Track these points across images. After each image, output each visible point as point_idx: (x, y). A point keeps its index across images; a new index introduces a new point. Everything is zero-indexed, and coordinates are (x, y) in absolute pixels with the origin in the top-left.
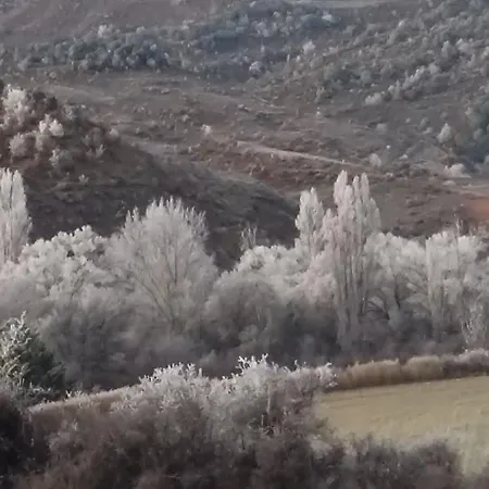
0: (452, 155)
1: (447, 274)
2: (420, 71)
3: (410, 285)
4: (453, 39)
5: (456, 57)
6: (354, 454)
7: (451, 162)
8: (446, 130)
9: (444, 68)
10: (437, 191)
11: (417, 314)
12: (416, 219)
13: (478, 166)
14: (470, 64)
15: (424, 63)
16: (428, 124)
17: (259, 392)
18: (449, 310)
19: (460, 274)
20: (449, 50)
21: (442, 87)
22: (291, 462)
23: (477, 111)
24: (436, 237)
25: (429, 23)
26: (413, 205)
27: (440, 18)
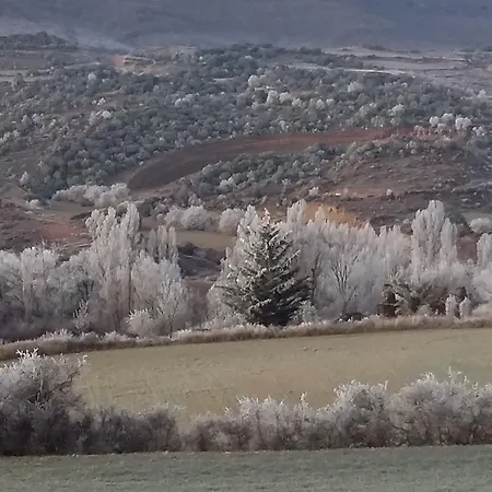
0: (30, 194)
1: (35, 276)
2: (7, 135)
3: (9, 284)
4: (30, 114)
5: (32, 126)
6: (100, 420)
7: (30, 199)
8: (25, 176)
9: (23, 134)
10: (22, 219)
11: (14, 303)
12: (7, 238)
13: (48, 201)
14: (41, 131)
15: (11, 130)
16: (13, 171)
17: (35, 376)
18: (36, 300)
19: (44, 276)
20: (27, 122)
21: (22, 146)
22: (57, 427)
23: (46, 163)
24: (28, 250)
25: (13, 103)
26: (6, 227)
27: (20, 99)
